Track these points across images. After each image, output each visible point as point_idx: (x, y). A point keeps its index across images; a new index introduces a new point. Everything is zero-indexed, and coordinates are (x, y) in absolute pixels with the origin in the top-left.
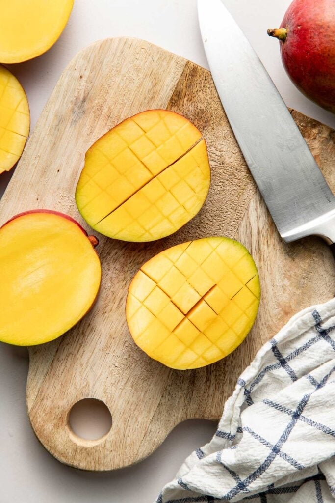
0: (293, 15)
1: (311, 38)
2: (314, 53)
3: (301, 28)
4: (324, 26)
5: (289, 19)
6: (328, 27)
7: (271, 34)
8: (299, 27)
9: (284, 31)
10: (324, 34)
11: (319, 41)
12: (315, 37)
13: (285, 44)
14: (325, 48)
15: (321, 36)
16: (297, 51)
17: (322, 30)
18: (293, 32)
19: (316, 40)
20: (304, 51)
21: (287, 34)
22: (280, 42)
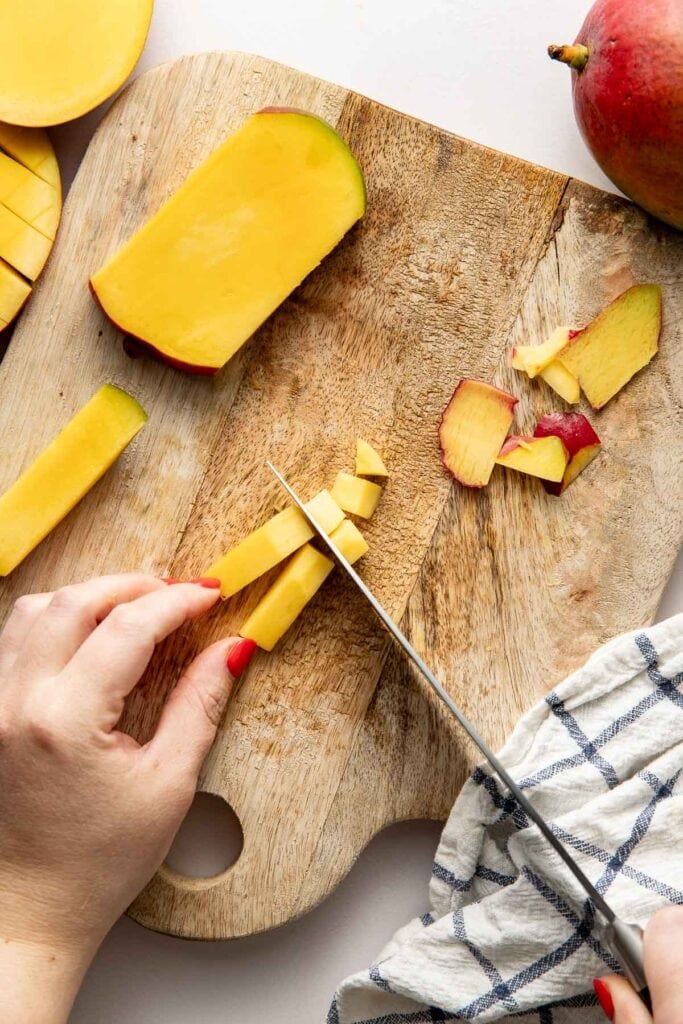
0: (602, 18)
1: (635, 66)
2: (641, 97)
3: (618, 46)
4: (664, 43)
5: (593, 26)
6: (673, 45)
7: (556, 54)
8: (613, 43)
9: (583, 50)
10: (662, 60)
11: (651, 74)
12: (645, 65)
13: (582, 78)
14: (664, 88)
15: (656, 63)
16: (605, 91)
17: (659, 52)
18: (601, 53)
19: (647, 72)
20: (620, 92)
21: (587, 57)
22: (573, 75)
